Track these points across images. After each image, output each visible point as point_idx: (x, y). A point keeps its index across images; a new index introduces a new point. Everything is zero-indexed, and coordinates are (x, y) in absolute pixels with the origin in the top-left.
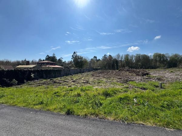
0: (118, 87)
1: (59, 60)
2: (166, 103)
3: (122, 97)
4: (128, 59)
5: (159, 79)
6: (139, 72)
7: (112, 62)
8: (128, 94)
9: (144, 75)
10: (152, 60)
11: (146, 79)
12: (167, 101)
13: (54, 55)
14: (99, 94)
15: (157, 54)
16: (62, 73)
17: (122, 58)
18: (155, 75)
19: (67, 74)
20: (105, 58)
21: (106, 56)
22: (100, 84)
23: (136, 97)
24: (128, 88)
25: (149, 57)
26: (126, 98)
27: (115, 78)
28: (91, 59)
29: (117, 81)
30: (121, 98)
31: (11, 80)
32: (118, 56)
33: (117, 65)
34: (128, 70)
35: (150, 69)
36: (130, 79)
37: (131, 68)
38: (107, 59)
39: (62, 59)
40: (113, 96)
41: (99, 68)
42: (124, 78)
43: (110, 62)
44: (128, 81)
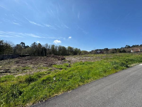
0: (44, 71)
2: (70, 75)
4: (53, 49)
5: (69, 62)
6: (60, 58)
7: (41, 50)
8: (51, 75)
9: (62, 59)
10: (67, 50)
11: (63, 62)
12: (71, 74)
15: (69, 47)
17: (49, 47)
18: (68, 59)
20: (34, 45)
21: (36, 44)
22: (25, 71)
24: (51, 70)
25: (66, 48)
26: (49, 79)
27: (42, 64)
28: (17, 45)
29: (44, 66)
30: (44, 80)
32: (47, 45)
33: (46, 53)
34: (53, 57)
35: (66, 55)
36: (54, 63)
37: (56, 55)
38: (37, 47)
40: (37, 80)
41: (27, 54)
42: (50, 63)
43: (39, 50)
44: (52, 65)
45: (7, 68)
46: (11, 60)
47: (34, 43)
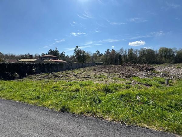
0: (120, 82)
1: (62, 54)
3: (124, 94)
4: (131, 54)
5: (165, 75)
6: (143, 67)
7: (115, 57)
8: (131, 90)
9: (148, 70)
10: (157, 55)
11: (150, 74)
13: (56, 49)
14: (99, 89)
15: (163, 48)
16: (64, 67)
17: (125, 53)
18: (160, 71)
19: (68, 68)
20: (108, 52)
21: (109, 50)
22: (101, 79)
23: (139, 95)
24: (130, 83)
26: (128, 95)
27: (117, 74)
28: (94, 54)
29: (119, 76)
30: (122, 95)
31: (13, 73)
32: (122, 50)
33: (120, 60)
34: (131, 65)
35: (155, 64)
36: (133, 74)
37: (135, 63)
38: (110, 54)
39: (65, 54)
40: (114, 92)
41: (101, 63)
42: (126, 74)
43: (113, 57)
44: (131, 77)
45: (89, 75)
46: (91, 68)
47: (108, 50)
